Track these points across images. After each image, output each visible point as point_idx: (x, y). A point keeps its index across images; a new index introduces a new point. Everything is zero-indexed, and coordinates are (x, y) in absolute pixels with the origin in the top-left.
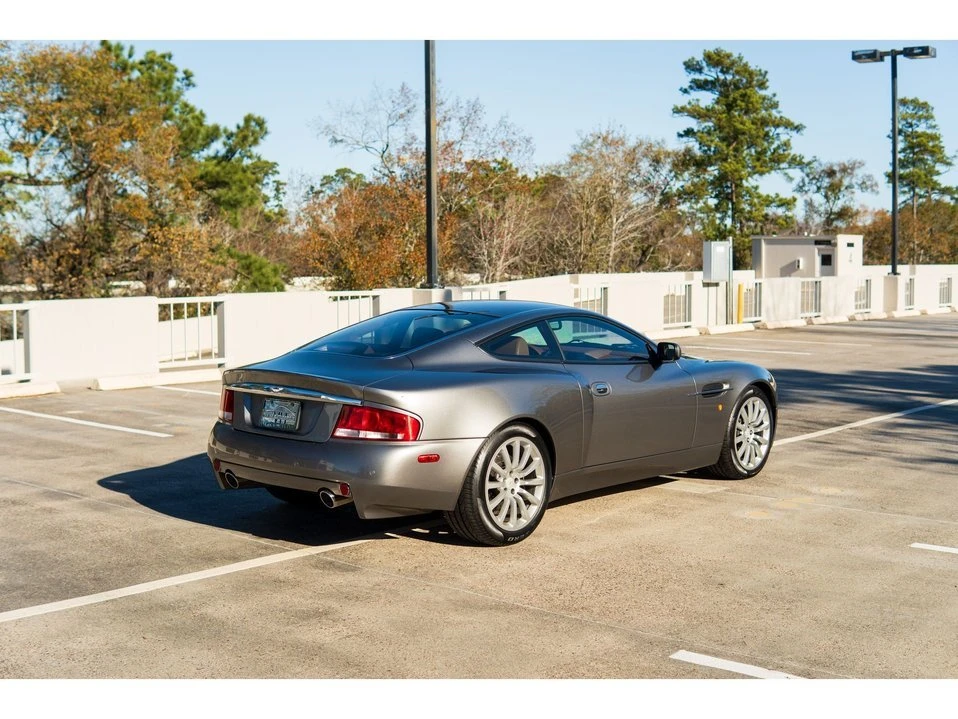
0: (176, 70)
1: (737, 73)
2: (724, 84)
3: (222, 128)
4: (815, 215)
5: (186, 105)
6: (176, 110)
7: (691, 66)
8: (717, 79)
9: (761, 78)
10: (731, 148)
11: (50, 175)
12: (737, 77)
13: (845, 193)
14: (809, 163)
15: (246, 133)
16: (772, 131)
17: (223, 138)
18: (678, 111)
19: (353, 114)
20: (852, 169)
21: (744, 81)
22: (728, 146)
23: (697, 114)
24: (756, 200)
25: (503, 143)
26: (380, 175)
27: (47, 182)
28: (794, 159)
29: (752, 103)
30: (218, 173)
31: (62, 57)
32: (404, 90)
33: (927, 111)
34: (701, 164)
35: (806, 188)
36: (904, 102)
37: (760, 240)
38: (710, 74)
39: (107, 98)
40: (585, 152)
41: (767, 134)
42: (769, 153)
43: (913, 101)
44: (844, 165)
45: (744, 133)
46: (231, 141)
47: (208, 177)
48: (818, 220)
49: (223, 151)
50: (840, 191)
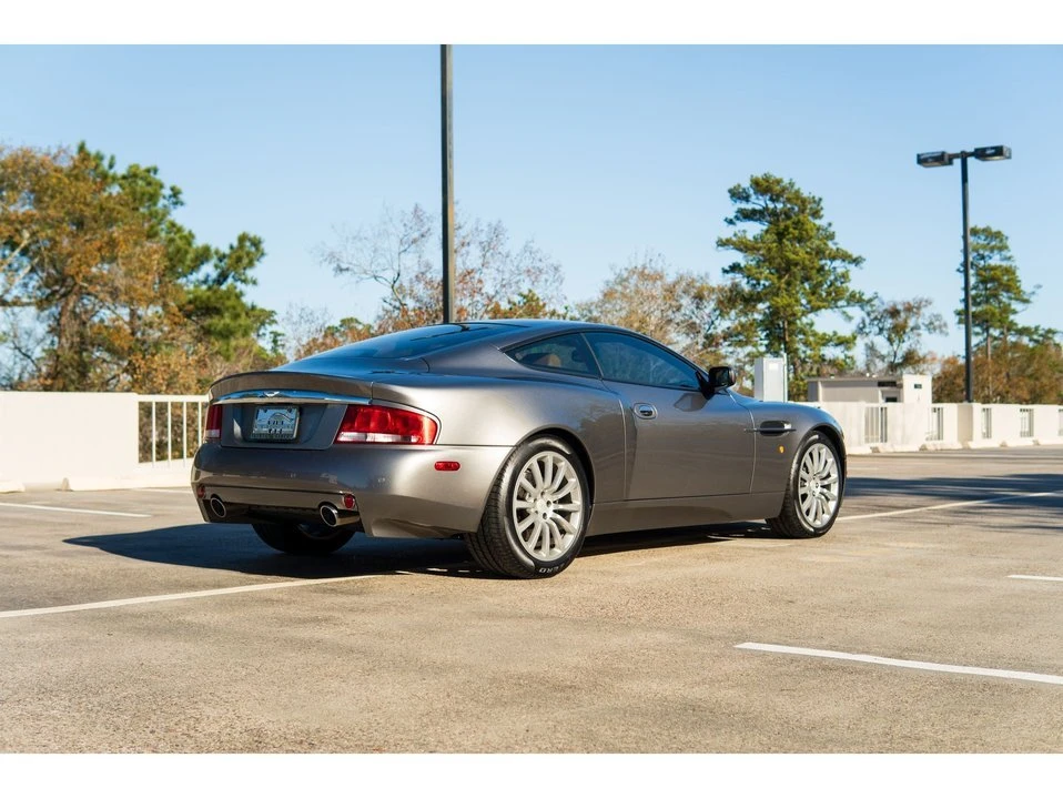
0: (162, 186)
1: (789, 200)
2: (774, 213)
3: (213, 249)
4: (877, 360)
5: (173, 225)
6: (162, 230)
7: (736, 194)
8: (766, 208)
9: (814, 206)
10: (783, 281)
11: (20, 295)
12: (789, 206)
13: (911, 334)
14: (870, 301)
15: (240, 253)
16: (828, 264)
17: (214, 260)
18: (723, 243)
19: (360, 240)
20: (919, 308)
21: (796, 209)
22: (780, 278)
23: (743, 246)
24: (811, 339)
25: (529, 271)
26: (391, 308)
27: (16, 303)
28: (853, 296)
29: (806, 230)
30: (209, 298)
31: (34, 161)
32: (417, 212)
33: (1001, 241)
34: (750, 301)
35: (867, 330)
36: (975, 232)
37: (816, 383)
38: (758, 202)
39: (84, 209)
40: (619, 288)
41: (821, 269)
42: (825, 286)
43: (984, 230)
44: (909, 303)
45: (796, 264)
46: (223, 264)
47: (198, 303)
48: (881, 365)
49: (214, 274)
50: (904, 332)
